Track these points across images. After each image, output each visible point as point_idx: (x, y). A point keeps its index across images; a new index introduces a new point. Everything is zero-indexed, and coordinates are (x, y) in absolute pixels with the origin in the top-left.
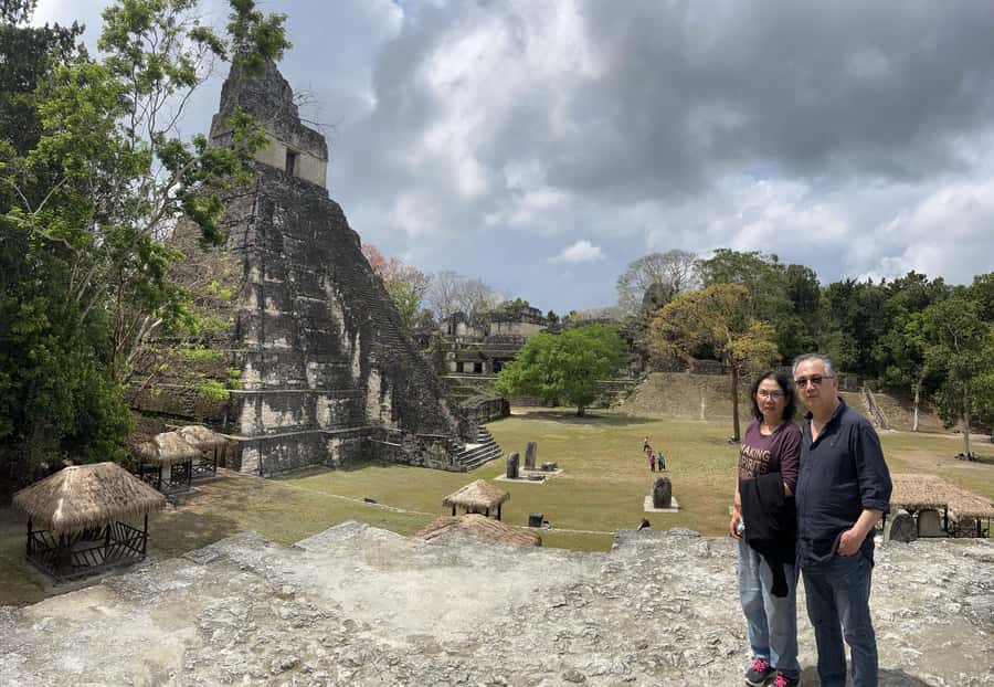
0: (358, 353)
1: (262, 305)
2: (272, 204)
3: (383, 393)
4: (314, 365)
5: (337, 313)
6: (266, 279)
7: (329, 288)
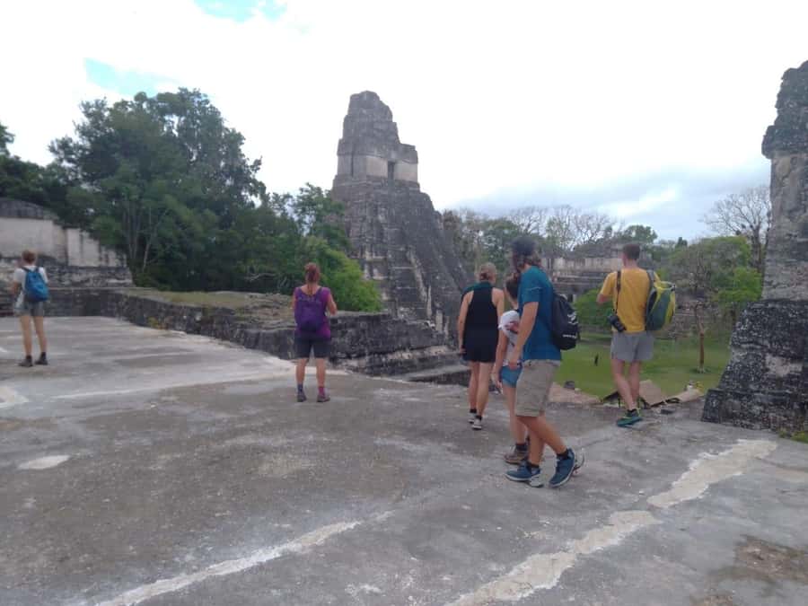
0: (430, 300)
1: (372, 274)
2: (376, 207)
3: (444, 325)
4: (402, 309)
5: (418, 275)
6: (374, 257)
7: (413, 260)
